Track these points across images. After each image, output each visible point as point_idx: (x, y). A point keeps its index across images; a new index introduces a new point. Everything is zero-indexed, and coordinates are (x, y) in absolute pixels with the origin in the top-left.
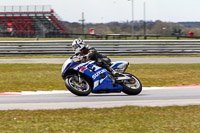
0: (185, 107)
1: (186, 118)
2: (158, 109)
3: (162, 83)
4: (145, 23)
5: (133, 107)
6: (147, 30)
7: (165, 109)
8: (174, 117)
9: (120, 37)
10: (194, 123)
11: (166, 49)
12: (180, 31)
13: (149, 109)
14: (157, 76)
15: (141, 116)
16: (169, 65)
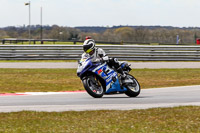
0: (81, 113)
1: (83, 123)
2: (54, 114)
3: (59, 88)
4: (41, 27)
5: (30, 112)
6: (44, 35)
7: (61, 114)
8: (71, 122)
9: (16, 42)
10: (92, 129)
11: (63, 54)
12: (76, 36)
13: (45, 114)
14: (54, 81)
15: (37, 121)
16: (66, 70)
